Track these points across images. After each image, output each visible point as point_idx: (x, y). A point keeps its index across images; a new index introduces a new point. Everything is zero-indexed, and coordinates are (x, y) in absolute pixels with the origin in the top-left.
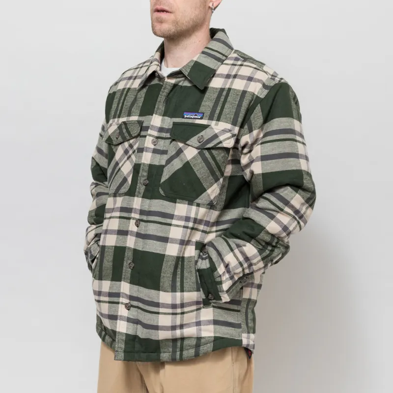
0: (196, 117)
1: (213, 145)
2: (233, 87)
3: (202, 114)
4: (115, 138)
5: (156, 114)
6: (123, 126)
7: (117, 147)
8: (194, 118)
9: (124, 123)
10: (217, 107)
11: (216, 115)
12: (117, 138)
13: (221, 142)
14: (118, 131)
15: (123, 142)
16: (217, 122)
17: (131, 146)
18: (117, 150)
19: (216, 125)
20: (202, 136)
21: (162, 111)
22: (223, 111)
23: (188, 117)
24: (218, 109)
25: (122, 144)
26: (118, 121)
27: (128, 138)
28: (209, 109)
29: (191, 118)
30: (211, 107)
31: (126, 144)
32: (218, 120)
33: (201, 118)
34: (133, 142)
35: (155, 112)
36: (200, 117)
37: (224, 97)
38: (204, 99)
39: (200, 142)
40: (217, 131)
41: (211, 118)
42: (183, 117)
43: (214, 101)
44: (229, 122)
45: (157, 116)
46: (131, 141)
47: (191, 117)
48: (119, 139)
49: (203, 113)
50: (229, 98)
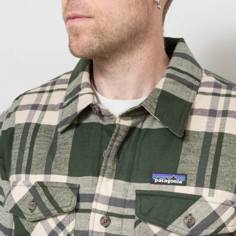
0: (174, 181)
1: (213, 230)
2: (227, 131)
3: (184, 177)
4: (28, 210)
5: (103, 176)
6: (40, 190)
7: (34, 224)
8: (171, 184)
9: (41, 184)
10: (206, 165)
11: (207, 179)
12: (32, 211)
13: (224, 226)
14: (32, 198)
15: (45, 219)
16: (212, 190)
17: (61, 226)
18: (32, 228)
19: (211, 194)
20: (190, 215)
21: (113, 170)
22: (217, 170)
23: (160, 181)
24: (208, 167)
25: (43, 221)
26: (27, 179)
27: (55, 212)
28: (194, 168)
29: (166, 184)
30: (198, 165)
31: (52, 223)
32: (213, 186)
33: (184, 184)
34: (64, 220)
35: (101, 173)
36: (181, 182)
37: (215, 148)
38: (183, 151)
39: (189, 227)
40: (214, 207)
41: (200, 184)
42: (152, 182)
43: (199, 154)
44: (230, 189)
45: (105, 178)
46: (61, 218)
47: (166, 181)
48: (35, 212)
49: (186, 175)
50: (223, 148)
